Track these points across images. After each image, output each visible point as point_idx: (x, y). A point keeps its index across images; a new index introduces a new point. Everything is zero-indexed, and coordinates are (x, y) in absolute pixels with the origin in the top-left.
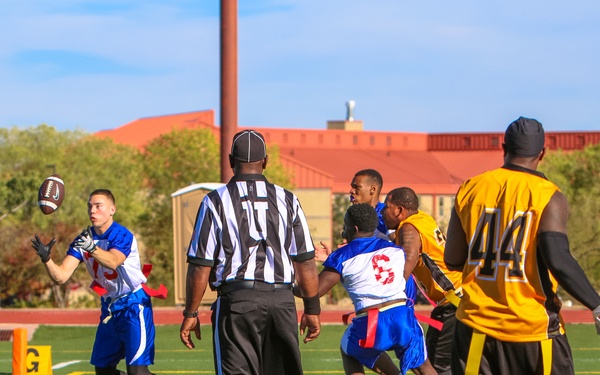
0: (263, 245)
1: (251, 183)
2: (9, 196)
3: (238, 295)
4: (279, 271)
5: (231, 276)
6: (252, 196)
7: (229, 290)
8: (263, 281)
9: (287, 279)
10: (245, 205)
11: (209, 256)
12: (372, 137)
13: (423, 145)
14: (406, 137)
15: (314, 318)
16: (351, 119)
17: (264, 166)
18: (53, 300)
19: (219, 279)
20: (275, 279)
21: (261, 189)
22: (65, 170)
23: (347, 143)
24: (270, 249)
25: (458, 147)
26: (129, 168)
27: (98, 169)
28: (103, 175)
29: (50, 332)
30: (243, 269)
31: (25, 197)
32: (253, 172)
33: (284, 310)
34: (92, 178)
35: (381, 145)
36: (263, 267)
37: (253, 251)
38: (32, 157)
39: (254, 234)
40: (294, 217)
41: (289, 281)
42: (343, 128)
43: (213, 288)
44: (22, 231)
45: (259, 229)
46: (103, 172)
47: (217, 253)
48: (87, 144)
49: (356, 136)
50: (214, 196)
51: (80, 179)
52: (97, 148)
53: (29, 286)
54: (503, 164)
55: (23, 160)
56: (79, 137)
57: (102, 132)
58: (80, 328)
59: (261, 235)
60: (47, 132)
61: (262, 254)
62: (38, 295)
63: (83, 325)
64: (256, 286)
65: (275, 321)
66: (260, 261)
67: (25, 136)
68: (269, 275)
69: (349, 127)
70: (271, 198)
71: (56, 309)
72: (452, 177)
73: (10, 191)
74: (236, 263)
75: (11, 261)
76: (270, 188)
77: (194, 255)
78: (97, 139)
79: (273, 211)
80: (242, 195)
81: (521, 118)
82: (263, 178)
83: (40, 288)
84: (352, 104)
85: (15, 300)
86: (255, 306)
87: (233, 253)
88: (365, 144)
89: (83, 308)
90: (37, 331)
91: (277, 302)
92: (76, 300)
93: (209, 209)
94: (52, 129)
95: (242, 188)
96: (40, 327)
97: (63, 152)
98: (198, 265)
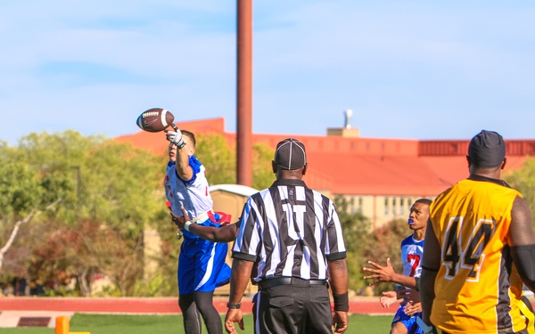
0: (300, 244)
1: (291, 187)
2: (44, 195)
3: (277, 290)
4: (314, 268)
5: (271, 272)
6: (292, 200)
7: (269, 286)
8: (300, 278)
9: (322, 275)
10: (285, 207)
11: (252, 251)
12: (368, 142)
13: (414, 151)
14: (398, 143)
15: (343, 315)
16: (349, 126)
17: (303, 173)
18: (78, 290)
19: (260, 274)
20: (311, 275)
21: (300, 193)
22: (89, 171)
23: (345, 148)
24: (307, 248)
25: (446, 152)
26: (147, 169)
27: (118, 170)
28: (123, 175)
29: (84, 319)
30: (281, 266)
31: (59, 195)
32: (294, 178)
33: (319, 304)
34: (113, 178)
35: (376, 150)
36: (300, 265)
37: (291, 249)
38: (60, 159)
39: (292, 234)
40: (329, 220)
41: (324, 278)
42: (341, 134)
43: (254, 283)
44: (49, 226)
45: (297, 230)
46: (123, 172)
47: (259, 250)
48: (109, 147)
49: (353, 142)
50: (257, 198)
51: (102, 179)
52: (118, 151)
53: (57, 275)
54: (468, 175)
55: (51, 162)
56: (101, 141)
57: (122, 138)
58: (111, 316)
59: (299, 235)
60: (73, 136)
61: (299, 253)
62: (64, 284)
63: (114, 313)
64: (293, 283)
65: (310, 313)
66: (298, 258)
67: (53, 140)
68: (305, 272)
69: (346, 134)
70: (309, 202)
71: (82, 299)
72: (441, 180)
73: (44, 191)
74: (276, 260)
75: (41, 252)
76: (309, 192)
77: (239, 250)
78: (118, 143)
79: (310, 212)
80: (282, 198)
81: (484, 131)
82: (302, 184)
83: (67, 277)
84: (350, 113)
85: (44, 289)
86: (292, 301)
87: (272, 251)
88: (361, 149)
89: (108, 298)
90: (73, 318)
91: (313, 297)
92: (100, 289)
93: (252, 209)
94: (77, 134)
95: (283, 191)
96: (75, 315)
97: (87, 155)
98: (242, 260)
